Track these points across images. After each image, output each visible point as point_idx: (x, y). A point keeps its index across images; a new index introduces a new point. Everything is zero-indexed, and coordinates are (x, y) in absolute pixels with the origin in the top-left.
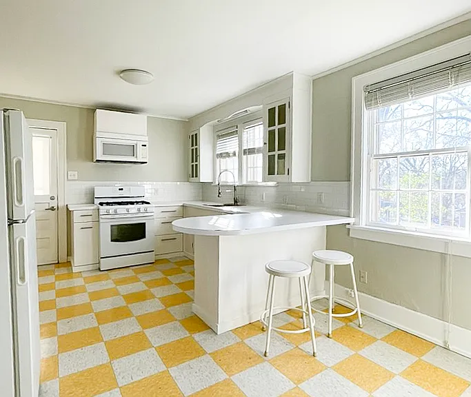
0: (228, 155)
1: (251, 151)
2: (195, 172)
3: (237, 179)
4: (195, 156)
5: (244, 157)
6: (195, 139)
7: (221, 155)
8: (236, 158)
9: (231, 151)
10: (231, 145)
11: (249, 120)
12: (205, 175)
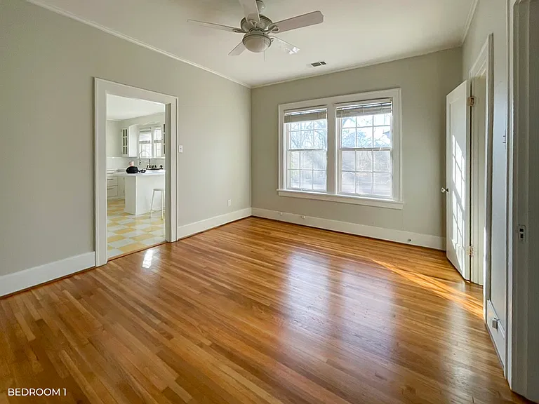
0: (146, 142)
1: (157, 141)
2: (126, 151)
3: (151, 155)
4: (126, 142)
5: (155, 144)
6: (125, 133)
7: (143, 142)
8: (151, 145)
9: (148, 140)
10: (148, 137)
11: (157, 126)
12: (132, 153)
